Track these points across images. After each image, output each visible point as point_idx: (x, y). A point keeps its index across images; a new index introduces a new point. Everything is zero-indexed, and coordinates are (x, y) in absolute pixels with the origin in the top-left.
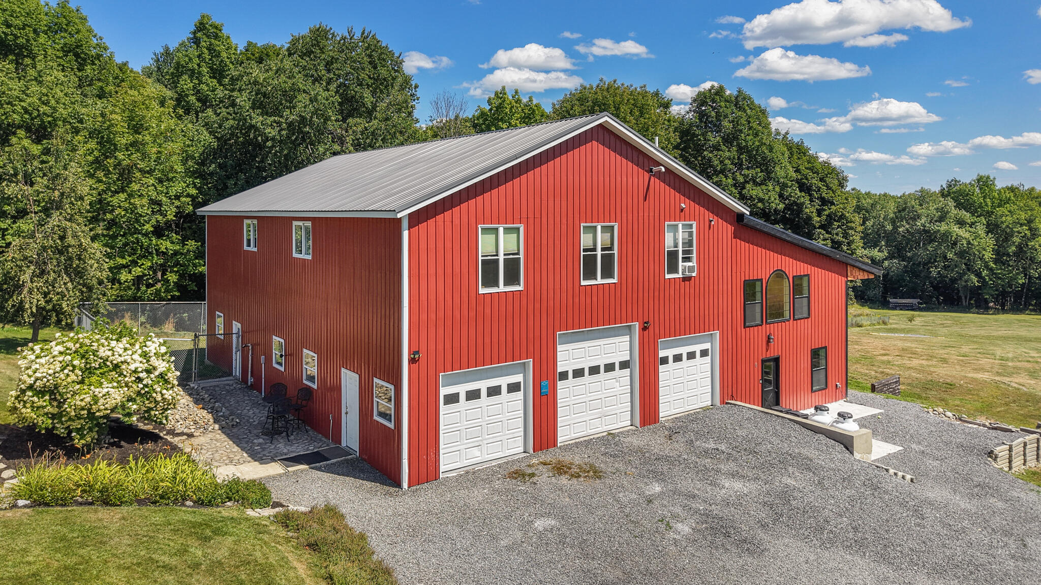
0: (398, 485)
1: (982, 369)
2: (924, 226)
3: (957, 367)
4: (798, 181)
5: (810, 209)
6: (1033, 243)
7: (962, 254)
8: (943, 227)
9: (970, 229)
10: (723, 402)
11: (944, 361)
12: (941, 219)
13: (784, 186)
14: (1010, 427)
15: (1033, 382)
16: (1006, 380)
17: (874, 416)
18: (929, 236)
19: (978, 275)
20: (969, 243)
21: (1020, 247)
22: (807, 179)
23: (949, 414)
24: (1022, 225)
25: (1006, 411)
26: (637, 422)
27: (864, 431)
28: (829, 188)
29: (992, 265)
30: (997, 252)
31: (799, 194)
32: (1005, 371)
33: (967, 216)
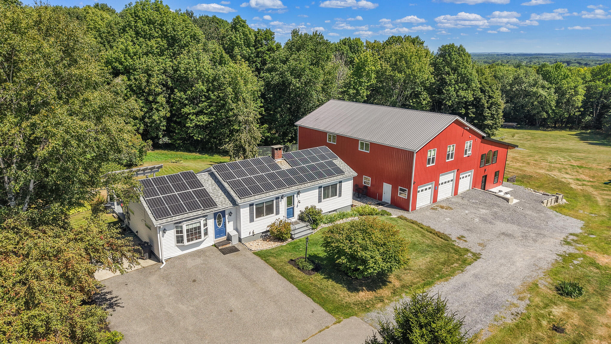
0: (408, 211)
1: (541, 168)
2: (525, 88)
3: (533, 167)
4: (480, 88)
5: (484, 101)
6: (574, 98)
7: (541, 103)
8: (535, 89)
9: (547, 90)
10: (472, 188)
11: (528, 164)
12: (534, 85)
13: (474, 90)
14: (549, 194)
15: (559, 174)
16: (550, 173)
17: (511, 191)
18: (527, 94)
19: (547, 112)
20: (545, 97)
21: (568, 101)
22: (484, 87)
23: (532, 190)
24: (571, 89)
25: (548, 186)
26: (453, 195)
27: (512, 197)
28: (493, 91)
29: (554, 108)
30: (558, 102)
31: (480, 94)
32: (550, 169)
33: (546, 83)
